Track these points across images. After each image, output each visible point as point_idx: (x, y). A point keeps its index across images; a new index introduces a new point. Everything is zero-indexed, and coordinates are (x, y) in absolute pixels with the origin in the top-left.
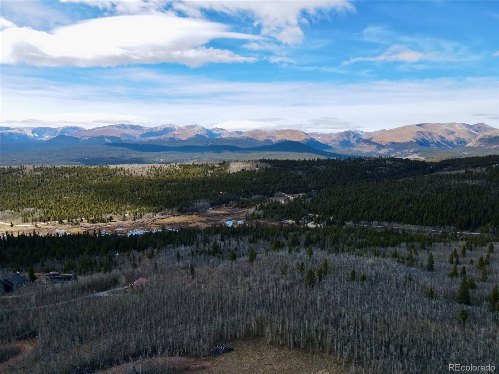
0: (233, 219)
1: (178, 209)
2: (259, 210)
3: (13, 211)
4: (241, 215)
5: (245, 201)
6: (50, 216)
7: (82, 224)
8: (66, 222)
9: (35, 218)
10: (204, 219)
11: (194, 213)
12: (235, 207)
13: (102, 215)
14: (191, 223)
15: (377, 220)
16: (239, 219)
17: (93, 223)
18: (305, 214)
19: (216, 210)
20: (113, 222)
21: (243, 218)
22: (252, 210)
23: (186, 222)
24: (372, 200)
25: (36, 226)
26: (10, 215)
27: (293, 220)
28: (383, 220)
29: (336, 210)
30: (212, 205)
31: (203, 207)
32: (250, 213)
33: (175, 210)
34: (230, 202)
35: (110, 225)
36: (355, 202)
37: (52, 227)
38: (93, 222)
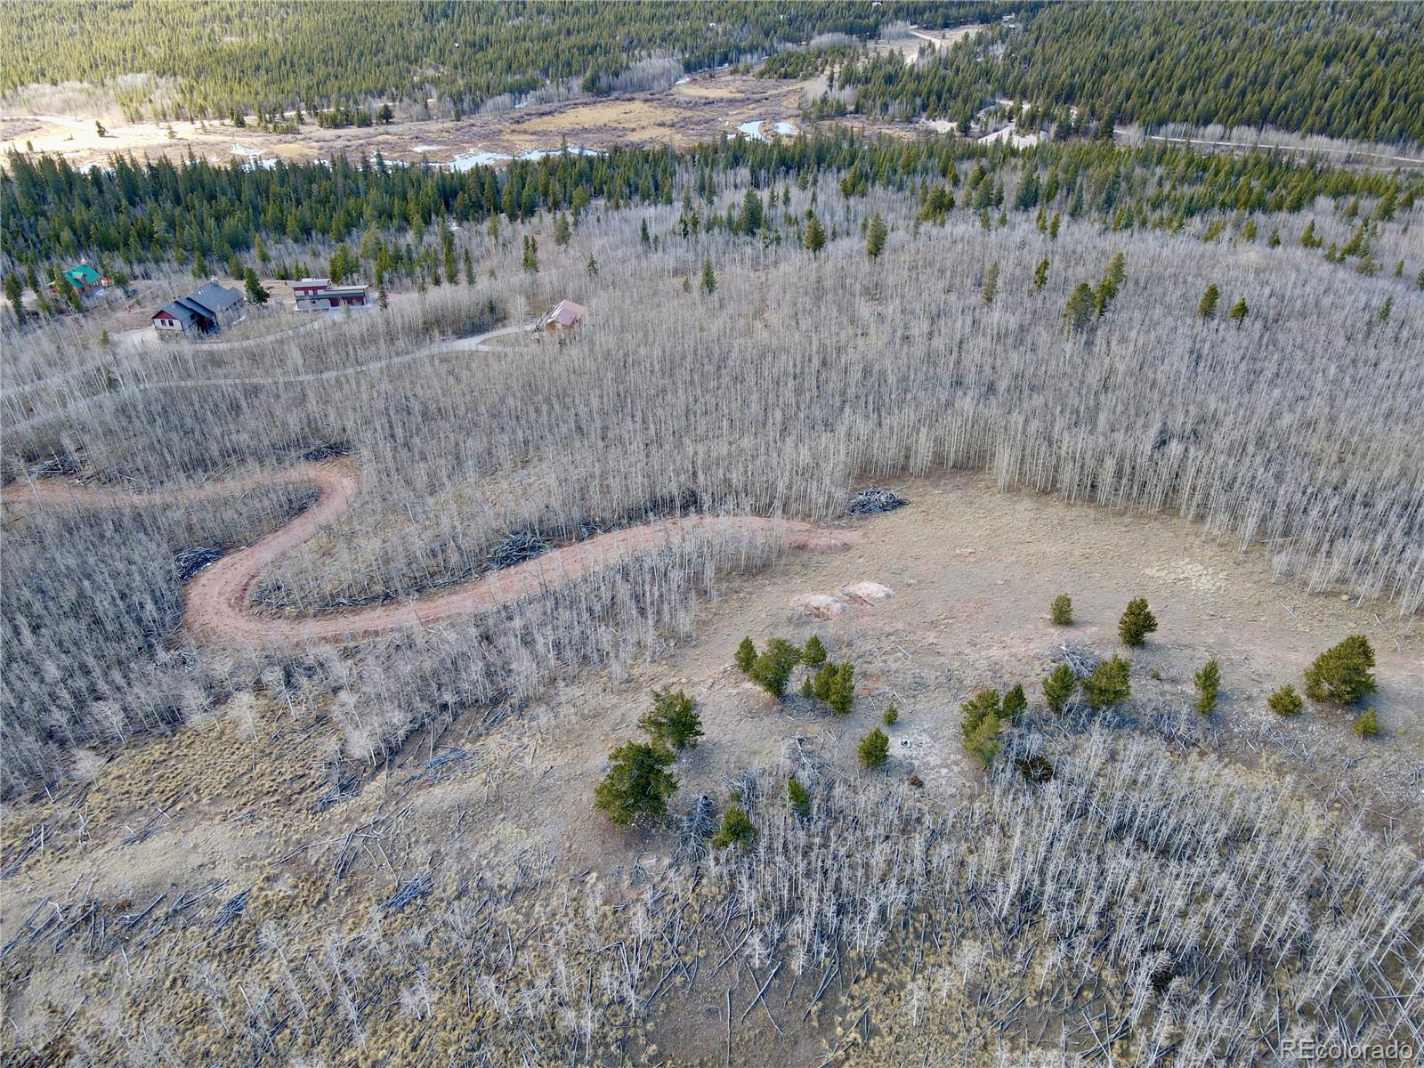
0: (760, 117)
1: (586, 82)
2: (842, 87)
3: (86, 85)
4: (785, 103)
5: (790, 55)
6: (200, 101)
7: (302, 128)
8: (255, 124)
9: (159, 108)
10: (670, 115)
11: (636, 95)
12: (762, 75)
13: (356, 102)
14: (633, 130)
15: (1220, 122)
16: (777, 117)
17: (336, 126)
18: (989, 98)
19: (701, 86)
20: (393, 123)
21: (790, 112)
22: (816, 88)
23: (616, 125)
24: (1209, 51)
25: (172, 134)
26: (84, 97)
27: (951, 121)
28: (1239, 123)
29: (1088, 85)
30: (689, 68)
31: (662, 74)
32: (810, 97)
33: (577, 83)
34: (742, 58)
35: (387, 133)
36: (1152, 59)
37: (219, 138)
38: (335, 123)
